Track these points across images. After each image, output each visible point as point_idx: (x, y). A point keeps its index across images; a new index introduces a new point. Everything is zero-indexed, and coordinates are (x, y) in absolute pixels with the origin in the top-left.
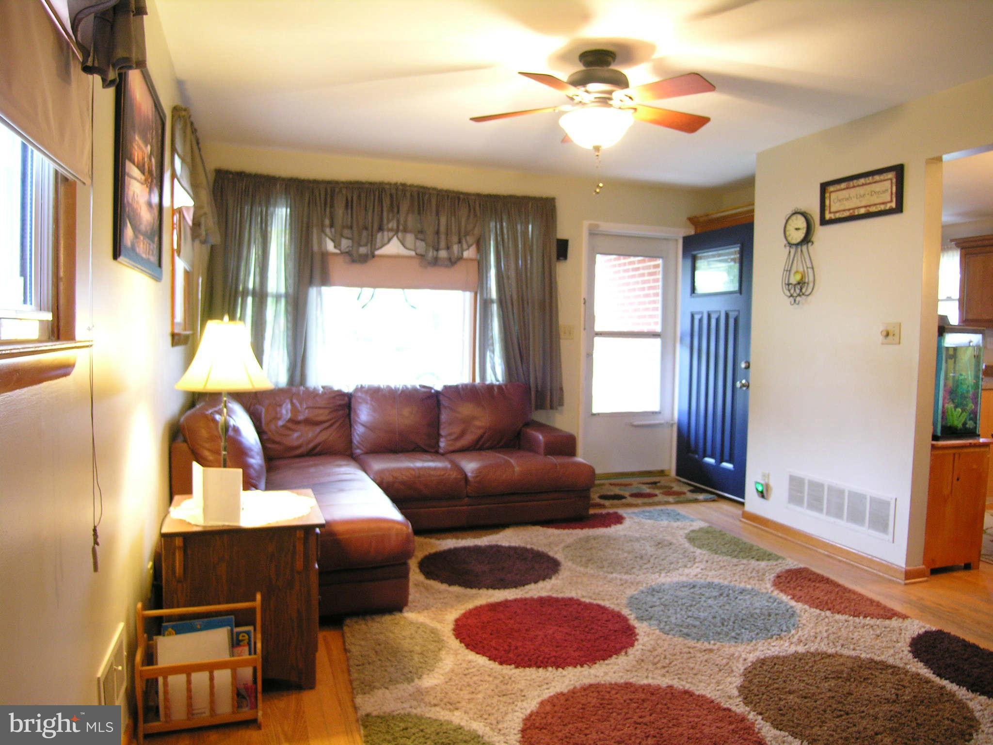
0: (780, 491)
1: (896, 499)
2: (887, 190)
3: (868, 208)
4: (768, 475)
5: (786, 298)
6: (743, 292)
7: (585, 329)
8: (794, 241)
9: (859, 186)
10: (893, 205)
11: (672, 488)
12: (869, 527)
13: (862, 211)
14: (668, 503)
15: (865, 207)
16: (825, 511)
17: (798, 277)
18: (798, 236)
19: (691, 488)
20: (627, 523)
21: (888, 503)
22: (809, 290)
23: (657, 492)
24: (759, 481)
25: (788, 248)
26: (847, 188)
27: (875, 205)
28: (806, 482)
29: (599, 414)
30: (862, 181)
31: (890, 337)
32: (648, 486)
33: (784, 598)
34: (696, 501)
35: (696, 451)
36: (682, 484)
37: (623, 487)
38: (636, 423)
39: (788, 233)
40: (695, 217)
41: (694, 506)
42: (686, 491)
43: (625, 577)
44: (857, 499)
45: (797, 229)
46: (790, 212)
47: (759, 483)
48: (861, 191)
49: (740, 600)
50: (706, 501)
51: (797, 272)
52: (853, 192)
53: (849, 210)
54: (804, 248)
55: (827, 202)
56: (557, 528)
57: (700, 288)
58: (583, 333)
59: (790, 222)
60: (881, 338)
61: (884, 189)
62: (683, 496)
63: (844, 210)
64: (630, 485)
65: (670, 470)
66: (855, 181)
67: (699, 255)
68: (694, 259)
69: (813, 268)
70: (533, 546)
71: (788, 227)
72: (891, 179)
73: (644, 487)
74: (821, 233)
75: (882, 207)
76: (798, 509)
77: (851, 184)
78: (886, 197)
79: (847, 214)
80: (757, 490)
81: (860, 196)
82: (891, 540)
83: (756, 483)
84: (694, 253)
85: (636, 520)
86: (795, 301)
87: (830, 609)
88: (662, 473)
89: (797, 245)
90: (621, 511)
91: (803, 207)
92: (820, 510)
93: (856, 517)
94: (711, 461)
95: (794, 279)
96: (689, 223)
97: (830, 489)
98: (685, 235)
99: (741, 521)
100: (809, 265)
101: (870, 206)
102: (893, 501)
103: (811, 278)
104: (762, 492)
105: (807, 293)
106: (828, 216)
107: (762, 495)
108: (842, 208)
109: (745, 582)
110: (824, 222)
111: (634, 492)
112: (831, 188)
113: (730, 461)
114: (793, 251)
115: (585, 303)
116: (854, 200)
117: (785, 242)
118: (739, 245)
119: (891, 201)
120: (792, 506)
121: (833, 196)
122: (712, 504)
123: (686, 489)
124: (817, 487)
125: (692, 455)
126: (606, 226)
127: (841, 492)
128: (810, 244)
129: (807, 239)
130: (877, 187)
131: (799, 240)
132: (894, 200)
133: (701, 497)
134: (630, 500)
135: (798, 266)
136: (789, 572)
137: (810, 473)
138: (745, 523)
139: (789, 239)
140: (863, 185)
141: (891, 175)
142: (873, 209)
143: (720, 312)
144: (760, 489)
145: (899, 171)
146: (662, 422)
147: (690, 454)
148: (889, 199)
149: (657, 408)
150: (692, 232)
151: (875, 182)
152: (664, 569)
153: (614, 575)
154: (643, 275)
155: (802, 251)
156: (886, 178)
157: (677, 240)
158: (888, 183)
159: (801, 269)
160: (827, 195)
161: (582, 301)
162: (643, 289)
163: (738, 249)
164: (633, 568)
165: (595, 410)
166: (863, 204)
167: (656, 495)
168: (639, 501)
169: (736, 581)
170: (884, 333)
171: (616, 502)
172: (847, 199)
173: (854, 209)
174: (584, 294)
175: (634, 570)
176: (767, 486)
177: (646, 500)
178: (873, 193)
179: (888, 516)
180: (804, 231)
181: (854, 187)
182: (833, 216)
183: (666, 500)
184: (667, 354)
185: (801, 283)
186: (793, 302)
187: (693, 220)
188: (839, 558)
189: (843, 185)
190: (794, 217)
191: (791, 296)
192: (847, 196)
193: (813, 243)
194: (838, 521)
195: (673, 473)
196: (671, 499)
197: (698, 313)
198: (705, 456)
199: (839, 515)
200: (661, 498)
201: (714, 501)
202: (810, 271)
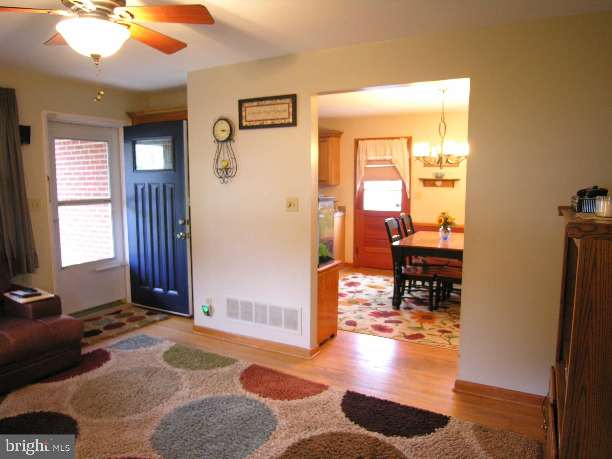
0: (220, 310)
1: (301, 308)
2: (285, 111)
3: (273, 121)
4: (211, 300)
5: (217, 178)
6: (176, 170)
7: (50, 201)
8: (221, 139)
9: (266, 105)
10: (291, 120)
11: (133, 314)
12: (285, 328)
13: (269, 122)
14: (135, 329)
15: (271, 120)
16: (254, 320)
17: (224, 164)
18: (224, 136)
19: (147, 311)
20: (114, 357)
21: (296, 311)
22: (234, 174)
23: (124, 320)
24: (204, 304)
25: (217, 144)
26: (258, 106)
27: (278, 119)
28: (239, 303)
29: (67, 267)
30: (268, 102)
31: (292, 207)
32: (114, 316)
33: (255, 396)
34: (154, 322)
35: (147, 284)
36: (139, 309)
37: (95, 322)
38: (98, 269)
39: (216, 133)
40: (133, 113)
41: (154, 327)
42: (144, 315)
43: (137, 417)
44: (275, 310)
45: (223, 131)
46: (217, 118)
47: (205, 306)
48: (268, 108)
49: (230, 409)
50: (161, 320)
51: (224, 160)
52: (262, 109)
53: (260, 121)
54: (228, 143)
55: (244, 114)
56: (57, 380)
57: (140, 166)
58: (49, 204)
59: (217, 125)
60: (285, 207)
61: (284, 109)
62: (144, 320)
63: (256, 121)
64: (100, 318)
65: (126, 299)
66: (263, 102)
67: (138, 141)
68: (134, 144)
69: (235, 158)
70: (42, 410)
71: (216, 129)
72: (288, 103)
73: (112, 317)
74: (240, 134)
75: (283, 121)
76: (236, 321)
77: (261, 103)
78: (286, 115)
79: (258, 123)
80: (204, 311)
81: (267, 112)
82: (300, 334)
83: (203, 306)
84: (134, 139)
85: (119, 353)
86: (224, 181)
87: (286, 398)
88: (119, 302)
89: (223, 142)
90: (104, 346)
91: (226, 115)
92: (251, 320)
93: (276, 321)
94: (160, 290)
95: (221, 165)
96: (127, 116)
97: (257, 305)
98: (125, 125)
99: (192, 333)
100: (233, 156)
101: (274, 120)
102: (300, 309)
103: (235, 166)
104: (208, 312)
105: (232, 176)
106: (244, 123)
107: (208, 314)
108: (255, 119)
109: (225, 391)
110: (242, 127)
111: (107, 324)
112: (246, 105)
113: (174, 289)
114: (220, 145)
115: (48, 180)
116: (263, 114)
117: (214, 139)
118: (172, 136)
119: (289, 118)
120: (230, 319)
121: (248, 110)
122: (166, 323)
123: (143, 313)
124: (247, 305)
125: (144, 287)
126: (61, 116)
127: (264, 307)
128: (232, 142)
129: (230, 139)
130: (278, 107)
131: (224, 138)
132: (291, 117)
133: (157, 318)
134: (105, 333)
135: (225, 156)
136: (246, 371)
137: (241, 296)
138: (197, 334)
139: (218, 137)
140: (269, 105)
141: (288, 101)
142: (277, 122)
143: (159, 184)
144: (206, 310)
145: (293, 98)
146: (118, 265)
147: (142, 287)
148: (287, 116)
149: (111, 255)
150: (130, 124)
151: (278, 104)
152: (164, 398)
153: (127, 418)
154: (86, 152)
155: (227, 146)
156: (285, 102)
157: (118, 129)
158: (286, 106)
159: (227, 158)
160: (243, 109)
161: (46, 179)
162: (87, 163)
163: (171, 139)
164: (139, 405)
165: (64, 264)
166: (270, 117)
167: (124, 324)
168: (114, 332)
169: (218, 392)
170: (288, 204)
171: (95, 337)
172: (258, 113)
173: (263, 120)
174: (47, 172)
175: (141, 407)
176: (211, 308)
177: (118, 330)
178: (276, 111)
179: (297, 319)
180: (229, 132)
181: (262, 105)
182: (248, 124)
183: (133, 326)
184: (116, 215)
185: (226, 169)
186: (222, 182)
187: (130, 115)
188: (267, 349)
189: (255, 103)
190: (220, 122)
191: (221, 177)
192: (258, 111)
193: (234, 141)
194: (264, 326)
195: (129, 300)
196: (136, 325)
197: (141, 184)
198: (154, 286)
199: (264, 321)
200: (128, 325)
201: (167, 319)
202: (234, 160)
